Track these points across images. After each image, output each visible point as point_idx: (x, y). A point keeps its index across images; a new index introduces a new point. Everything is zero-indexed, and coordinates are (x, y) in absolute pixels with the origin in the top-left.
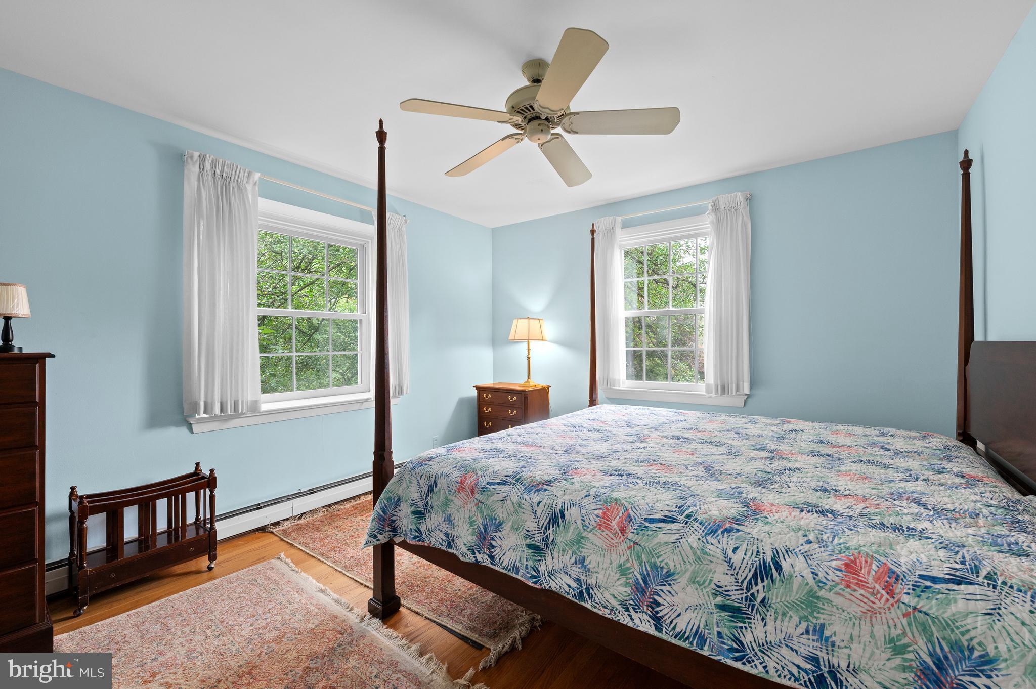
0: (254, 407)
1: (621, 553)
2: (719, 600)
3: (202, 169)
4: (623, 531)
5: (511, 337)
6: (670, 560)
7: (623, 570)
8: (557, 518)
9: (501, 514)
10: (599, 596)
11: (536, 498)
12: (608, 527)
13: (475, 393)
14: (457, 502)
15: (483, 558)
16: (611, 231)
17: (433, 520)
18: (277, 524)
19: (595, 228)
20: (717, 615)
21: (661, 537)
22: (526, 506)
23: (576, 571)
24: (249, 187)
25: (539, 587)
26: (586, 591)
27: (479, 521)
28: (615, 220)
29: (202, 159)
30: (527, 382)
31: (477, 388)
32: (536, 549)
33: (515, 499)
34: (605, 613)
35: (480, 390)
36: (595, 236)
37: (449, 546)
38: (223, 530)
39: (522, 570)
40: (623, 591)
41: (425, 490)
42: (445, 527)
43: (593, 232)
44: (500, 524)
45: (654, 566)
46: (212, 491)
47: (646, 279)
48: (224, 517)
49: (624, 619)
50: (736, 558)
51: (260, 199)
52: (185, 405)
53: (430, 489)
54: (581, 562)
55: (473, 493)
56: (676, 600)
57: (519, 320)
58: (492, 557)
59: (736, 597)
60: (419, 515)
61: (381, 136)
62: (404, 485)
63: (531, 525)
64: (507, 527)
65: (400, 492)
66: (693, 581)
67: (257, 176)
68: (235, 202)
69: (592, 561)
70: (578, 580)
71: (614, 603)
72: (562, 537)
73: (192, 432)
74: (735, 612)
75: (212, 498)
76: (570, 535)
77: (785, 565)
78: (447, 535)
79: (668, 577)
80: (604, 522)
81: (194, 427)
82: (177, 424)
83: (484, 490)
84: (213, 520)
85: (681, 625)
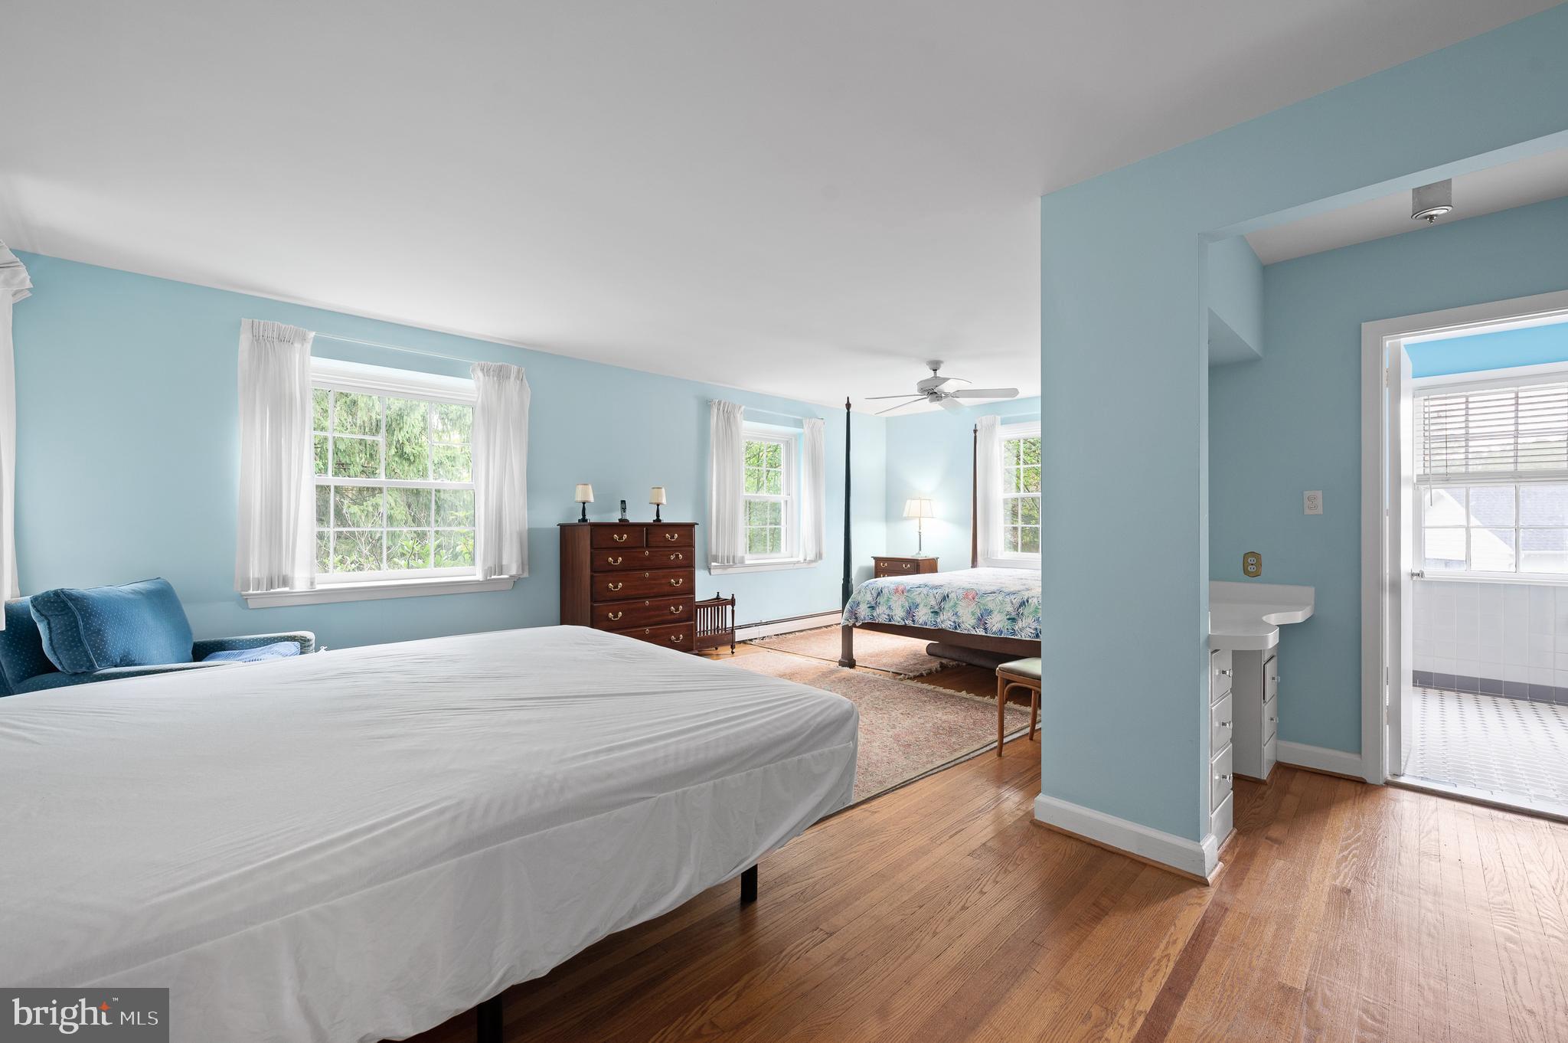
0: (742, 561)
1: (973, 607)
2: (1008, 617)
3: (718, 410)
4: (974, 598)
5: (905, 515)
6: (991, 606)
7: (973, 614)
8: (945, 598)
9: (918, 600)
10: (963, 626)
11: (935, 592)
12: (967, 598)
13: (872, 563)
14: (894, 598)
15: (909, 623)
16: (991, 427)
17: (879, 610)
18: (751, 640)
19: (977, 428)
20: (1008, 622)
21: (989, 598)
22: (931, 595)
23: (953, 618)
24: (738, 415)
25: (936, 628)
26: (957, 625)
27: (907, 605)
28: (995, 418)
29: (719, 403)
30: (919, 553)
31: (875, 558)
32: (936, 613)
33: (925, 592)
34: (966, 632)
35: (877, 560)
36: (977, 434)
37: (890, 621)
38: (739, 635)
39: (929, 623)
40: (973, 621)
41: (875, 595)
42: (887, 612)
43: (975, 431)
44: (918, 605)
45: (985, 610)
46: (733, 607)
47: (1022, 466)
48: (740, 627)
49: (974, 632)
50: (1014, 601)
51: (744, 421)
52: (709, 557)
53: (879, 594)
54: (956, 614)
55: (903, 593)
56: (993, 620)
57: (913, 501)
58: (913, 621)
59: (1013, 615)
60: (872, 608)
61: (848, 406)
62: (862, 594)
63: (933, 603)
64: (921, 606)
65: (859, 599)
66: (999, 612)
67: (743, 407)
68: (734, 429)
69: (961, 612)
70: (954, 622)
71: (969, 627)
72: (947, 605)
73: (710, 574)
74: (1013, 620)
75: (733, 611)
76: (952, 604)
77: (1030, 601)
78: (889, 615)
79: (990, 613)
80: (966, 596)
81: (712, 571)
82: (704, 569)
83: (909, 591)
84: (733, 629)
85: (994, 629)
